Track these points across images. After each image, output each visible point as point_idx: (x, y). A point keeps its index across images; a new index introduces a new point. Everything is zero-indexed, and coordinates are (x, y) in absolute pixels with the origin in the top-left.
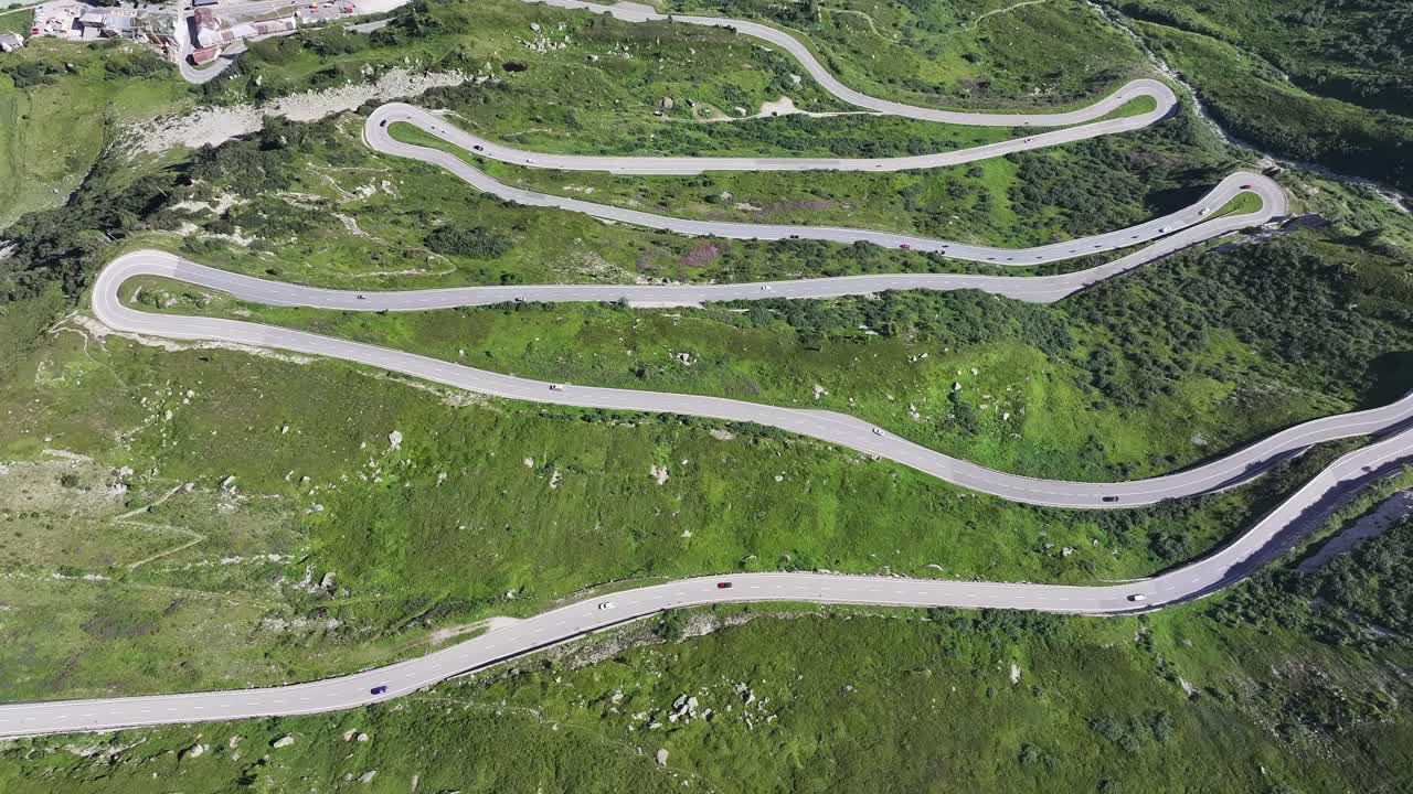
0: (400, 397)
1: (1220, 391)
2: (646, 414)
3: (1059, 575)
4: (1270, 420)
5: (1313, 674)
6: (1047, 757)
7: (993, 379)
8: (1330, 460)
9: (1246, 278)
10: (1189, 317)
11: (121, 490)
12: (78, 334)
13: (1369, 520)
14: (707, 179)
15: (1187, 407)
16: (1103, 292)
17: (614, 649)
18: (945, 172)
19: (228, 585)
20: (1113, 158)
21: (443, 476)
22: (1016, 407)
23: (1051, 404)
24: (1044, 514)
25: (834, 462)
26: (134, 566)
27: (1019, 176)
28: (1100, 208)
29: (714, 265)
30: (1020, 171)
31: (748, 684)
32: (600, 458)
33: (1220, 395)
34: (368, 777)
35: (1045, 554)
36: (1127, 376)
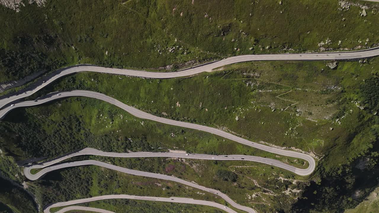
0: (237, 129)
1: (52, 117)
2: (182, 121)
3: (95, 74)
4: (43, 107)
5: (48, 48)
6: (102, 35)
7: (103, 125)
8: (33, 95)
9: (39, 148)
10: (55, 138)
11: (298, 110)
12: (317, 153)
13: (28, 80)
14: (169, 195)
15: (60, 113)
16: (74, 148)
17: (186, 64)
18: (108, 193)
19: (269, 85)
20: (64, 193)
21: (226, 108)
22: (99, 117)
23: (91, 118)
24: (97, 90)
25: (140, 105)
26: (291, 91)
27: (89, 190)
28: (70, 176)
29: (167, 165)
30: (89, 191)
31: (159, 54)
32: (191, 110)
33: (53, 116)
34: (233, 40)
35: (97, 80)
36: (73, 124)
